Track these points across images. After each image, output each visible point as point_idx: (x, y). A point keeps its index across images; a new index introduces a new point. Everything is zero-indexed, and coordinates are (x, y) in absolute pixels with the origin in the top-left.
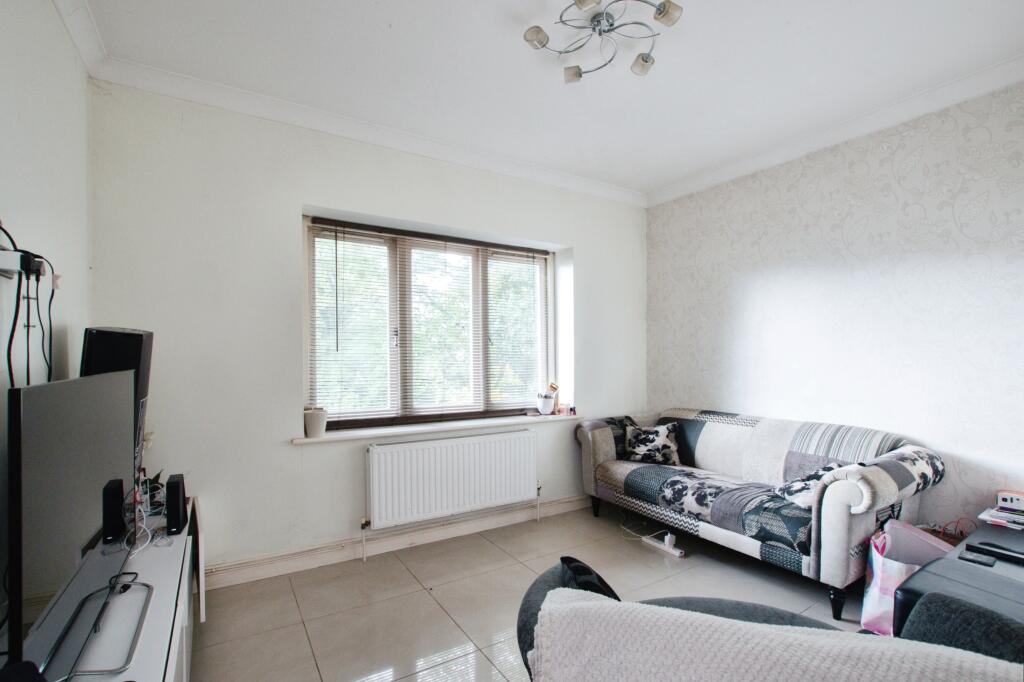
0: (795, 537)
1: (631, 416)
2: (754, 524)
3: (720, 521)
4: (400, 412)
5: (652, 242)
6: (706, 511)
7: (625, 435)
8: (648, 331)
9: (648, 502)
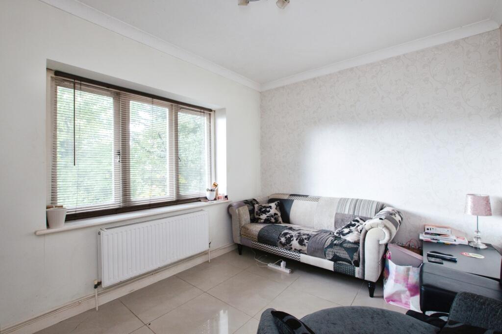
0: (352, 258)
1: (256, 199)
2: (331, 253)
3: (312, 253)
4: (121, 204)
5: (263, 110)
6: (304, 248)
7: (254, 208)
8: (261, 154)
9: (271, 245)
